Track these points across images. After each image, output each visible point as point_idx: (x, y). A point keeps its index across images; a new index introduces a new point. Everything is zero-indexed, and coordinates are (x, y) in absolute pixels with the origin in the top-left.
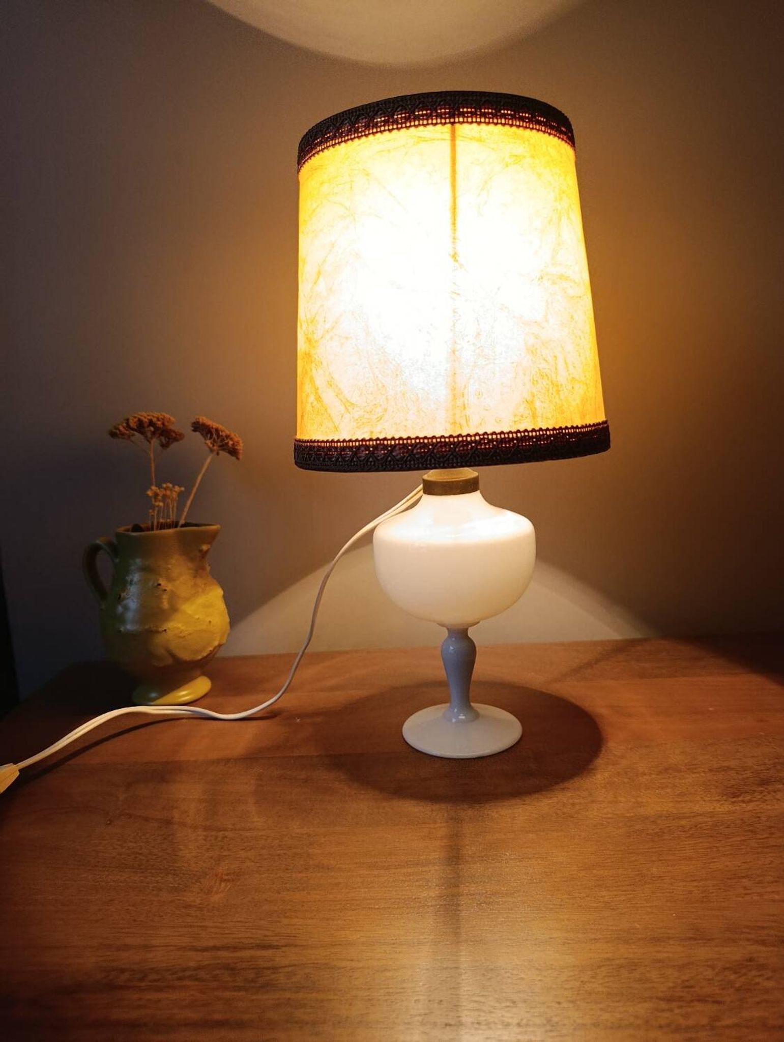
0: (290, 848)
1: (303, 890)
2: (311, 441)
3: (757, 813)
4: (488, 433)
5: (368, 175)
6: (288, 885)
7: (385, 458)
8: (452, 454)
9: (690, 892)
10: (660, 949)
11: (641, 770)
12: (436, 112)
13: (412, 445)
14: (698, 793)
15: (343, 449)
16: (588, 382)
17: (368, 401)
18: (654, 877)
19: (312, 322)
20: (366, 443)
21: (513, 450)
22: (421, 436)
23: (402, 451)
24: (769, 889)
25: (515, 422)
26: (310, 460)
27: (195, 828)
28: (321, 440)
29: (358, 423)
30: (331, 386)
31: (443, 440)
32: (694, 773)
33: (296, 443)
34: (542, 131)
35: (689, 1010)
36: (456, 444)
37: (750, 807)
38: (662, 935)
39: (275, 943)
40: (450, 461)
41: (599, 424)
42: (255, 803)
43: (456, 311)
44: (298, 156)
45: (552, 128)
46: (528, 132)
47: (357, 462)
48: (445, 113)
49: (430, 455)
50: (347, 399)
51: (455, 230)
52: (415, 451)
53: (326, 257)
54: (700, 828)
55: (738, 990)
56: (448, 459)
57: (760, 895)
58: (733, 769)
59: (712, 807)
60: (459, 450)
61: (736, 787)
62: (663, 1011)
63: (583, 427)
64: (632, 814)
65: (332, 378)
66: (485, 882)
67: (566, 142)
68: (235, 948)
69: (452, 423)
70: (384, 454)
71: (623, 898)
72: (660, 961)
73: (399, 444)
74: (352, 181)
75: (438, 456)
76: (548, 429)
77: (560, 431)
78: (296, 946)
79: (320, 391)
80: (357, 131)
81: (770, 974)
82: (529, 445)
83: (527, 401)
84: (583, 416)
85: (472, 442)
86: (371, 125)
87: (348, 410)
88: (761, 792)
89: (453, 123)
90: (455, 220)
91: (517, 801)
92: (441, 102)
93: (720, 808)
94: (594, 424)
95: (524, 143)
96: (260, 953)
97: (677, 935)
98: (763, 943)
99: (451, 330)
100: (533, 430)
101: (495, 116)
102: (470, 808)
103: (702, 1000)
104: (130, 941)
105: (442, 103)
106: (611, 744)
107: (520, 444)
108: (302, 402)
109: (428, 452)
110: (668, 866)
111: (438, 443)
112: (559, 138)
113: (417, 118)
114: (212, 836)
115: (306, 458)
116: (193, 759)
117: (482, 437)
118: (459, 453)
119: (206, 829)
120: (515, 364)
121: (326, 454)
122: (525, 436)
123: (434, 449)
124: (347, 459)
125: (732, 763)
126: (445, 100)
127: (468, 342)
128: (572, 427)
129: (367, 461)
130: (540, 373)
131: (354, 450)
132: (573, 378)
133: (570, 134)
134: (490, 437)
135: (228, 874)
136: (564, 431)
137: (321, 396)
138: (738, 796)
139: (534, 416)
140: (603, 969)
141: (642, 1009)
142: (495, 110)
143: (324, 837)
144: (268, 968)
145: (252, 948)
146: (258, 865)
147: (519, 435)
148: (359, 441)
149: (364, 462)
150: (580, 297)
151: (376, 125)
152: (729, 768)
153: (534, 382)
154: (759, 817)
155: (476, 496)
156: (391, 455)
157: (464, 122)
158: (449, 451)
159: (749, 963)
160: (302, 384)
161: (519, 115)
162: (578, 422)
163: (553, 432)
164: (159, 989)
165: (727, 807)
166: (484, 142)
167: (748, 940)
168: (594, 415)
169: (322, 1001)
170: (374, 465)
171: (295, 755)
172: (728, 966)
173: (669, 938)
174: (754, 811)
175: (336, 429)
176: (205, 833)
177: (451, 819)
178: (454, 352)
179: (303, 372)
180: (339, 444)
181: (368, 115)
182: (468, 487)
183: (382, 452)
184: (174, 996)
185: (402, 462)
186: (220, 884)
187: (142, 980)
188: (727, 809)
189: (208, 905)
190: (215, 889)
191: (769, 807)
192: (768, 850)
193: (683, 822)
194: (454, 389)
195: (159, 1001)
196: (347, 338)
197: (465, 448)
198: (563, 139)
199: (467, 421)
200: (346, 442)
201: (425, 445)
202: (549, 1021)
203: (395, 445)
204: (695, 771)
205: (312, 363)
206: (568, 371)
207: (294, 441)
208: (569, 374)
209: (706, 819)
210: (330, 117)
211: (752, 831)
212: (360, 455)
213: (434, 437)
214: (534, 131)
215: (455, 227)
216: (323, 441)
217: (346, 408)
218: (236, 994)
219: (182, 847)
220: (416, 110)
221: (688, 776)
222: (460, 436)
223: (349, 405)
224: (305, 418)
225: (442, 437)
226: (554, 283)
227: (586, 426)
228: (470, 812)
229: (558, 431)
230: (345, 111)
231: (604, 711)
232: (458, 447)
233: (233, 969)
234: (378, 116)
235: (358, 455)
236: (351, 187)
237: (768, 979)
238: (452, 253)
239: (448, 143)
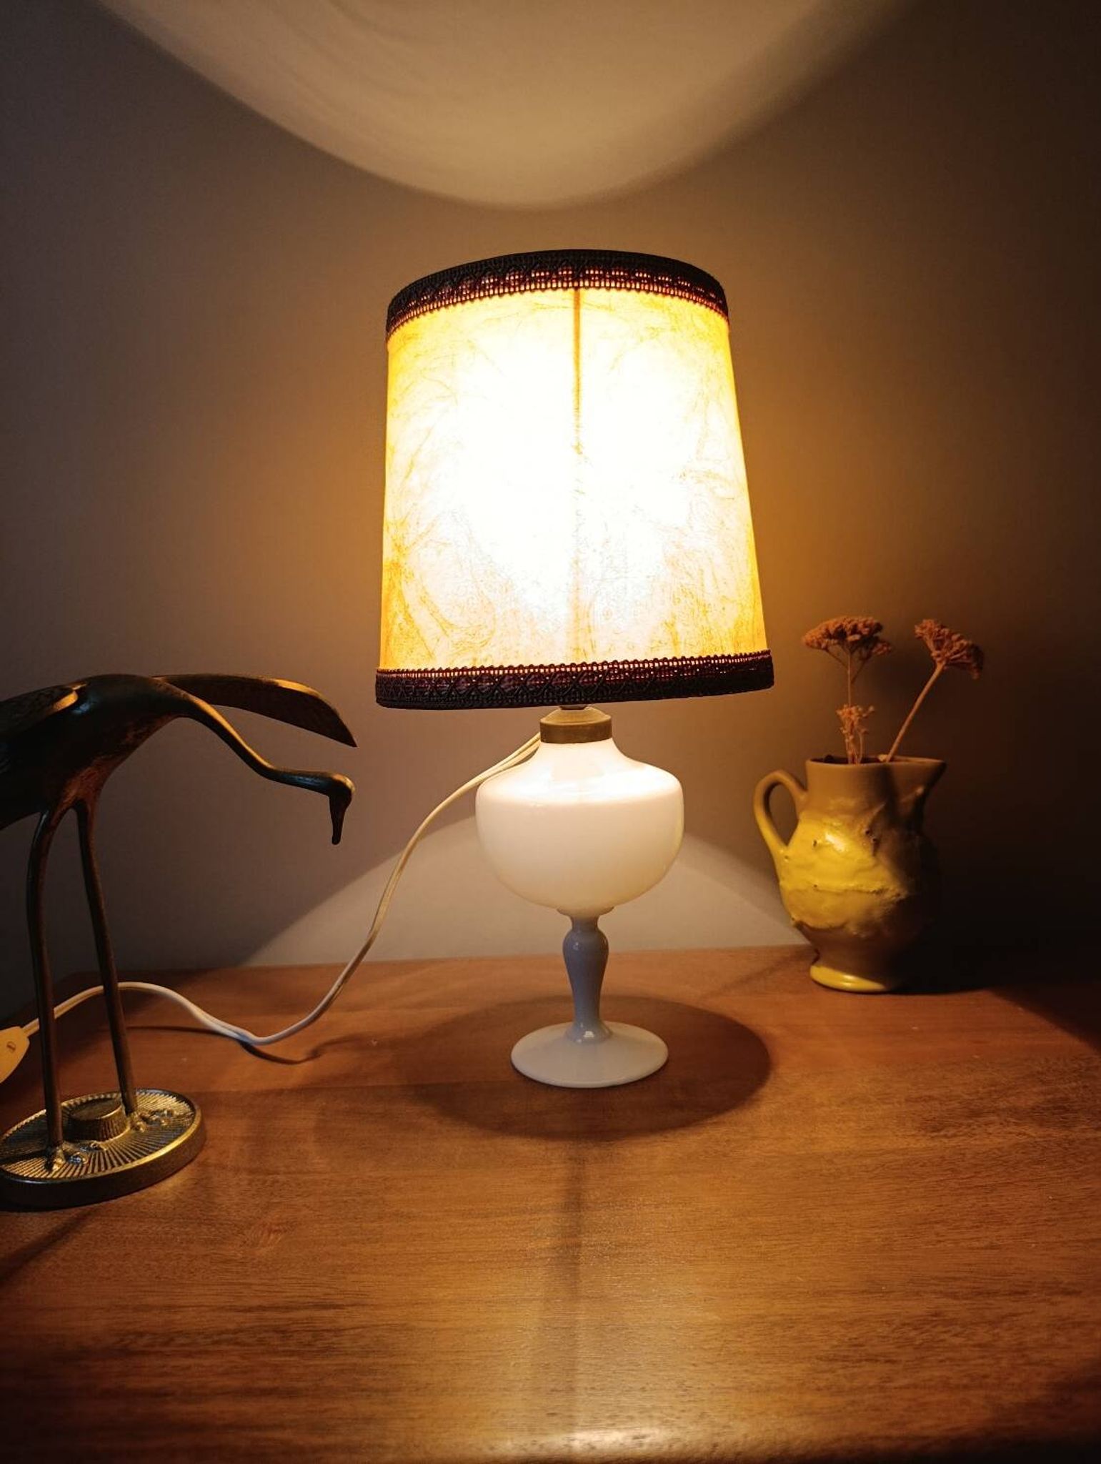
0: (360, 1194)
1: (377, 1242)
2: (398, 672)
3: (961, 1149)
4: (619, 661)
5: (472, 347)
6: (356, 1237)
7: (492, 691)
8: (574, 687)
9: (869, 1240)
10: (825, 1304)
11: (818, 1100)
12: (557, 274)
13: (524, 676)
14: (890, 1127)
15: (439, 680)
16: (744, 603)
17: (472, 622)
18: (825, 1224)
19: (402, 523)
20: (467, 674)
21: (649, 682)
22: (536, 664)
23: (512, 683)
24: (967, 1236)
25: (652, 648)
26: (397, 695)
27: (237, 1170)
28: (411, 669)
29: (458, 648)
30: (425, 602)
31: (563, 669)
32: (885, 1103)
33: (379, 675)
34: (685, 297)
35: (856, 1370)
36: (579, 675)
37: (953, 1142)
38: (829, 1289)
39: (340, 1303)
40: (572, 696)
41: (758, 654)
42: (315, 1142)
43: (579, 513)
44: (387, 321)
45: (698, 294)
46: (668, 299)
47: (456, 696)
48: (567, 276)
49: (547, 687)
50: (444, 619)
51: (578, 416)
52: (528, 683)
53: (421, 445)
54: (888, 1167)
55: (917, 1348)
56: (569, 693)
57: (956, 1242)
58: (936, 1099)
59: (906, 1143)
60: (583, 682)
61: (937, 1119)
62: (825, 1372)
63: (736, 657)
64: (803, 1152)
65: (426, 593)
66: (609, 1231)
67: (716, 311)
68: (288, 1309)
69: (574, 649)
70: (490, 686)
71: (784, 1248)
72: (823, 1317)
73: (509, 674)
74: (453, 355)
75: (557, 689)
76: (692, 659)
77: (708, 661)
78: (363, 1305)
79: (410, 610)
80: (460, 294)
81: (959, 1329)
82: (669, 677)
83: (666, 624)
84: (737, 644)
85: (598, 672)
86: (478, 287)
87: (445, 632)
88: (969, 1125)
89: (577, 288)
90: (578, 403)
91: (657, 1138)
92: (562, 262)
93: (915, 1144)
94: (751, 654)
95: (663, 311)
96: (317, 1313)
97: (848, 1289)
98: (954, 1296)
99: (573, 536)
100: (674, 659)
101: (627, 280)
102: (594, 1146)
103: (873, 1359)
104: (150, 1300)
105: (564, 263)
106: (782, 1070)
107: (658, 676)
108: (388, 625)
109: (544, 684)
110: (844, 1211)
111: (556, 673)
112: (707, 306)
113: (534, 280)
114: (258, 1180)
115: (392, 692)
116: (234, 1090)
117: (611, 666)
118: (582, 686)
119: (251, 1172)
120: (651, 579)
121: (417, 687)
122: (664, 666)
123: (552, 681)
124: (443, 693)
125: (935, 1093)
126: (568, 260)
127: (595, 551)
128: (723, 657)
129: (469, 695)
130: (682, 590)
131: (452, 681)
132: (724, 597)
133: (721, 302)
134: (621, 667)
135: (278, 1225)
136: (712, 661)
137: (412, 615)
138: (939, 1131)
139: (675, 643)
140: (752, 1327)
141: (798, 1370)
142: (628, 272)
143: (405, 1180)
144: (328, 1331)
145: (306, 1308)
146: (318, 1213)
147: (657, 665)
148: (459, 671)
149: (465, 696)
150: (733, 499)
151: (483, 288)
152: (931, 1098)
153: (676, 601)
154: (964, 1154)
155: (609, 744)
156: (498, 688)
157: (589, 287)
158: (570, 683)
159: (935, 1319)
160: (388, 600)
161: (657, 279)
162: (730, 651)
163: (699, 663)
164: (189, 1355)
165: (924, 1143)
166: (615, 310)
167: (935, 1292)
168: (752, 642)
169: (396, 1366)
170: (478, 700)
171: (370, 1084)
172: (907, 1321)
173: (837, 1292)
174: (958, 1147)
175: (431, 656)
176: (250, 1177)
177: (570, 1159)
178: (576, 562)
179: (389, 586)
180: (433, 675)
181: (474, 276)
182: (598, 733)
183: (488, 684)
184: (207, 1362)
185: (513, 696)
186: (269, 1236)
187: (166, 1344)
188: (924, 1146)
189: (254, 1259)
190: (261, 1242)
191: (978, 1142)
192: (970, 1191)
193: (868, 1161)
194: (576, 607)
195: (189, 1368)
196: (445, 544)
197: (591, 680)
198: (711, 308)
199: (592, 647)
200: (443, 672)
201: (541, 676)
202: (681, 1384)
203: (504, 675)
204: (887, 1101)
205: (401, 574)
206: (717, 587)
207: (376, 673)
208: (719, 592)
209: (898, 1158)
210: (428, 276)
211: (952, 1170)
212: (459, 688)
213: (552, 666)
214: (676, 299)
215: (578, 412)
216: (413, 672)
217: (443, 630)
218: (287, 1359)
219: (220, 1193)
220: (533, 271)
221: (877, 1107)
222: (583, 664)
223: (446, 626)
224: (392, 642)
225: (562, 665)
226: (700, 482)
227: (741, 656)
228: (595, 1152)
229: (705, 661)
230: (447, 270)
231: (776, 1031)
232: (582, 678)
233: (283, 1332)
234: (485, 276)
235: (457, 688)
236: (452, 363)
237: (956, 1335)
238: (575, 443)
239: (571, 311)
